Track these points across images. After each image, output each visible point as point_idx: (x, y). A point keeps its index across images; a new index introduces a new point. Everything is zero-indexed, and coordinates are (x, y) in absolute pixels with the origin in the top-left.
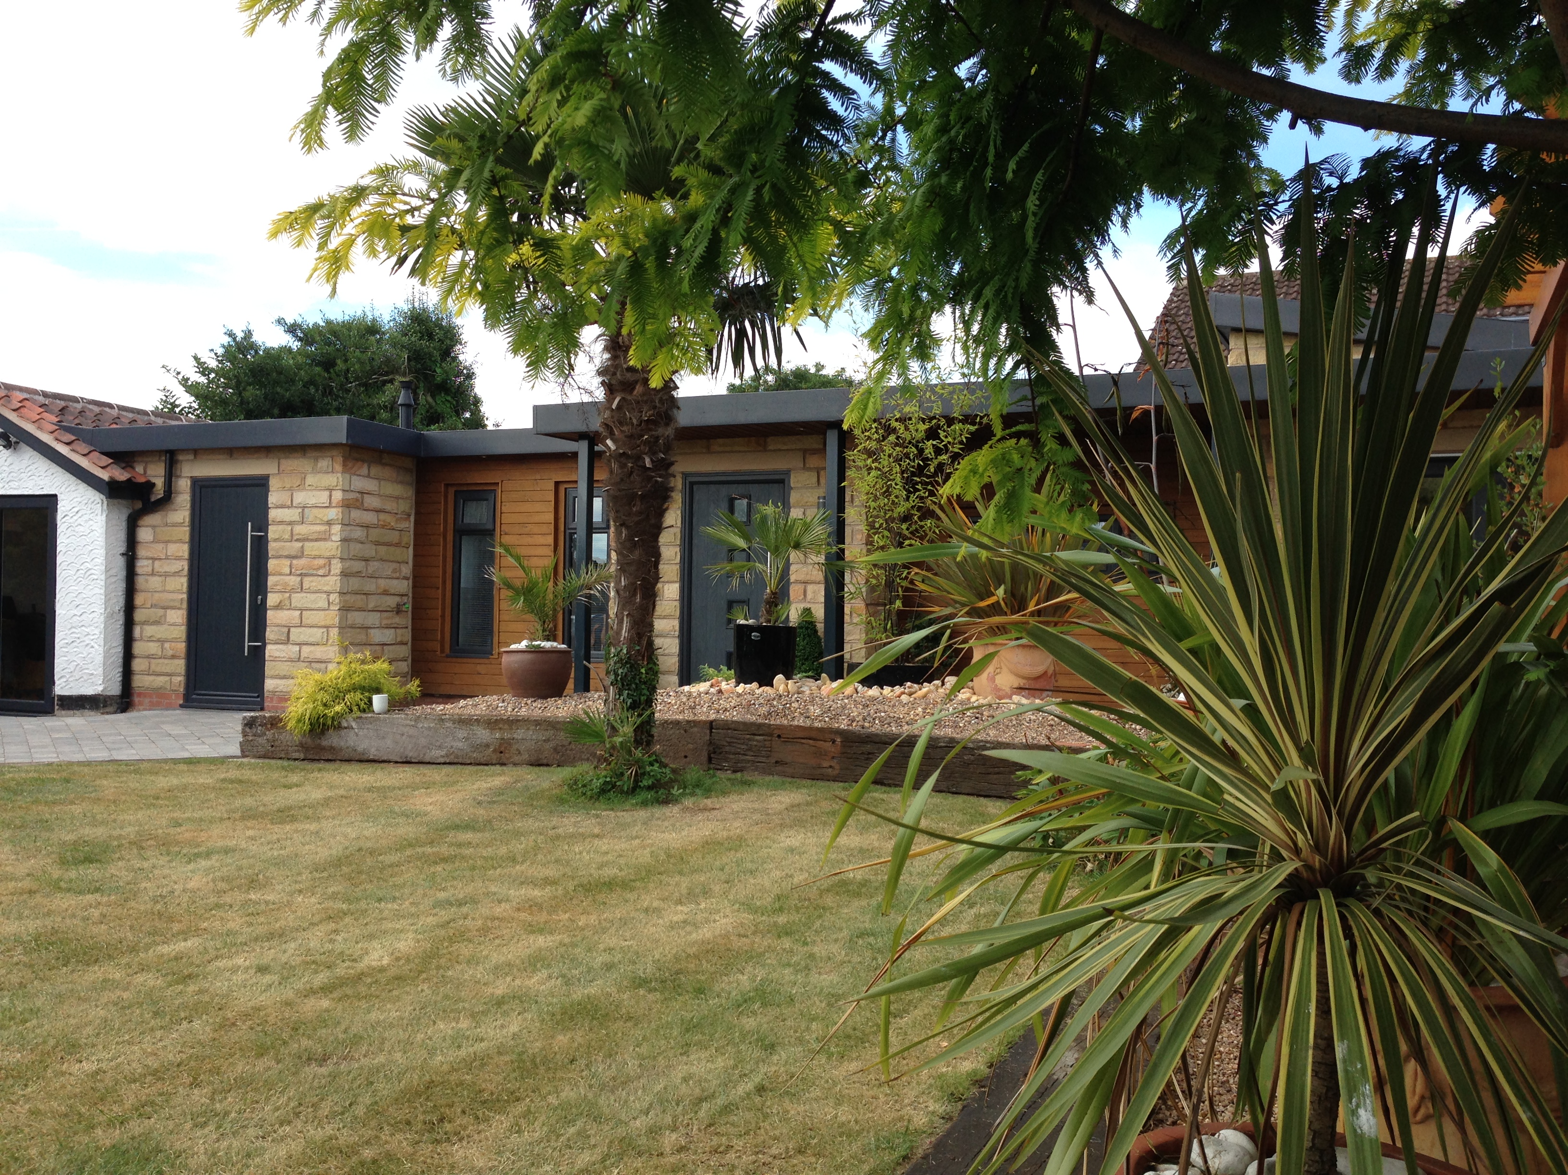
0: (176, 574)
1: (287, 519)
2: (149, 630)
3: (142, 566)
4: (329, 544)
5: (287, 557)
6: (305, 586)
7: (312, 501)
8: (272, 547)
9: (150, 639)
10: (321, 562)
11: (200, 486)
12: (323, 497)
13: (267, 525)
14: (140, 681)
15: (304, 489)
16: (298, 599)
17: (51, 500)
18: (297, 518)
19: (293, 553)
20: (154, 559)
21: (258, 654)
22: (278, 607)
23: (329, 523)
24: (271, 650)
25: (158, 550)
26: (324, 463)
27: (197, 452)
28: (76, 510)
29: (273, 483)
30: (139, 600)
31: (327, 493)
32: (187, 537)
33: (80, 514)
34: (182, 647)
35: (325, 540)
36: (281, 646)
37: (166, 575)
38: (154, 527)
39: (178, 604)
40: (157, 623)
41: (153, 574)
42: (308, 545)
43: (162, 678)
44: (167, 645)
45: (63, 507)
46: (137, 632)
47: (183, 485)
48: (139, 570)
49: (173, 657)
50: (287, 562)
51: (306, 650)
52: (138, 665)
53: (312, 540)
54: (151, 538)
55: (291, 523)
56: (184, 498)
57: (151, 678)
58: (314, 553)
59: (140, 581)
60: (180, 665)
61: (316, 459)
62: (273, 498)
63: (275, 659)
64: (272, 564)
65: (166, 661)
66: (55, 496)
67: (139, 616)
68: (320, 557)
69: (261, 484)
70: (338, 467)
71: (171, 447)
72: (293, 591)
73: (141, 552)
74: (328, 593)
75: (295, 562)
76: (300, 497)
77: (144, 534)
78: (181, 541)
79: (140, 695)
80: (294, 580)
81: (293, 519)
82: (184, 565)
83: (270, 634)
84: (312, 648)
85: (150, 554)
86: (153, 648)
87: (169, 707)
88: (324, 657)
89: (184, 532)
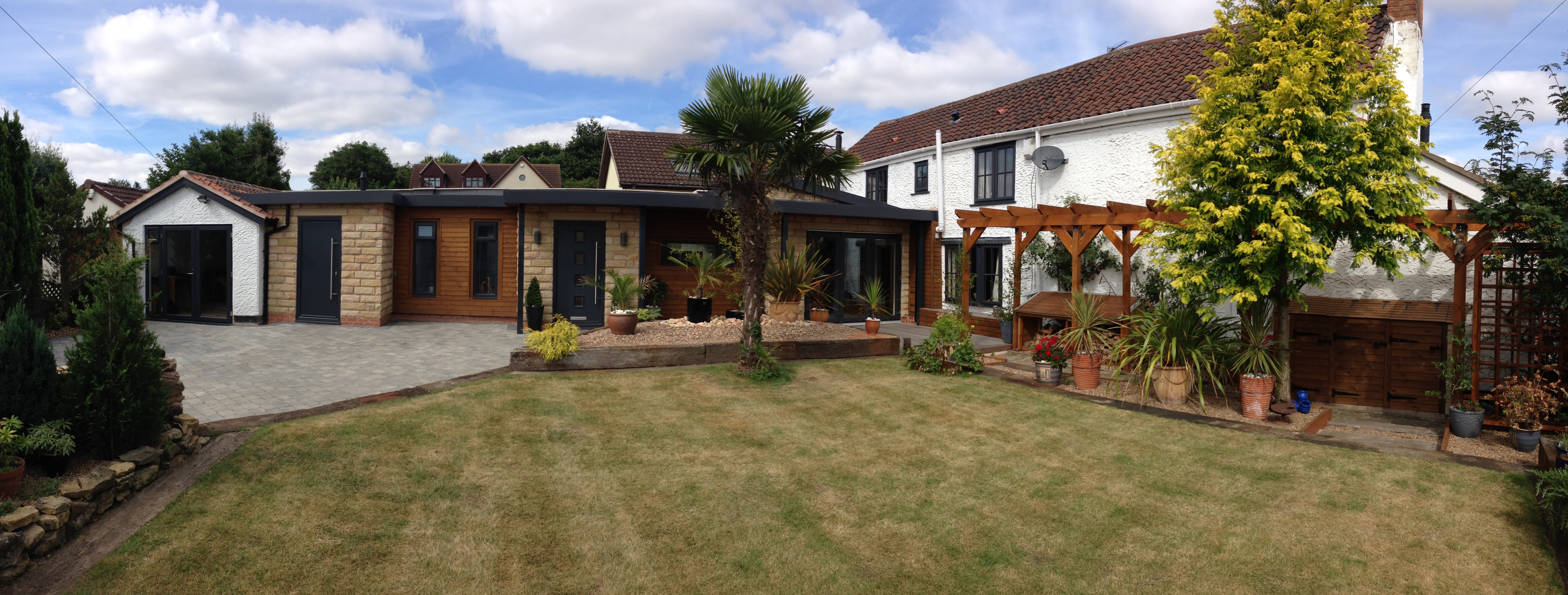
0: (291, 261)
1: (353, 237)
2: (277, 286)
3: (272, 257)
4: (376, 249)
5: (352, 254)
6: (363, 268)
7: (367, 229)
8: (344, 250)
11: (302, 221)
12: (373, 227)
14: (271, 309)
15: (362, 223)
16: (358, 274)
17: (229, 227)
18: (358, 236)
19: (356, 252)
20: (279, 254)
21: (337, 299)
22: (348, 277)
23: (376, 239)
24: (343, 297)
25: (281, 249)
26: (373, 211)
27: (302, 205)
28: (242, 231)
29: (344, 220)
30: (271, 272)
31: (374, 225)
32: (296, 244)
33: (244, 233)
34: (294, 294)
35: (373, 246)
36: (349, 295)
37: (286, 261)
38: (278, 239)
39: (292, 275)
40: (281, 283)
41: (278, 261)
42: (363, 249)
43: (284, 308)
44: (286, 293)
45: (236, 230)
46: (270, 287)
47: (294, 220)
48: (270, 259)
49: (290, 299)
50: (353, 257)
51: (363, 298)
52: (270, 302)
53: (366, 247)
54: (278, 244)
55: (355, 239)
56: (295, 227)
57: (279, 308)
58: (367, 253)
59: (271, 264)
60: (293, 303)
61: (369, 209)
62: (344, 227)
63: (346, 301)
64: (343, 258)
65: (286, 301)
66: (231, 225)
67: (271, 279)
68: (370, 254)
69: (337, 220)
70: (381, 213)
71: (289, 202)
72: (356, 270)
73: (271, 250)
74: (375, 271)
75: (356, 256)
76: (359, 227)
77: (273, 242)
78: (294, 246)
79: (272, 315)
80: (356, 265)
81: (356, 237)
82: (295, 257)
83: (343, 289)
84: (366, 296)
85: (276, 252)
86: (279, 294)
87: (289, 322)
88: (374, 301)
89: (295, 242)
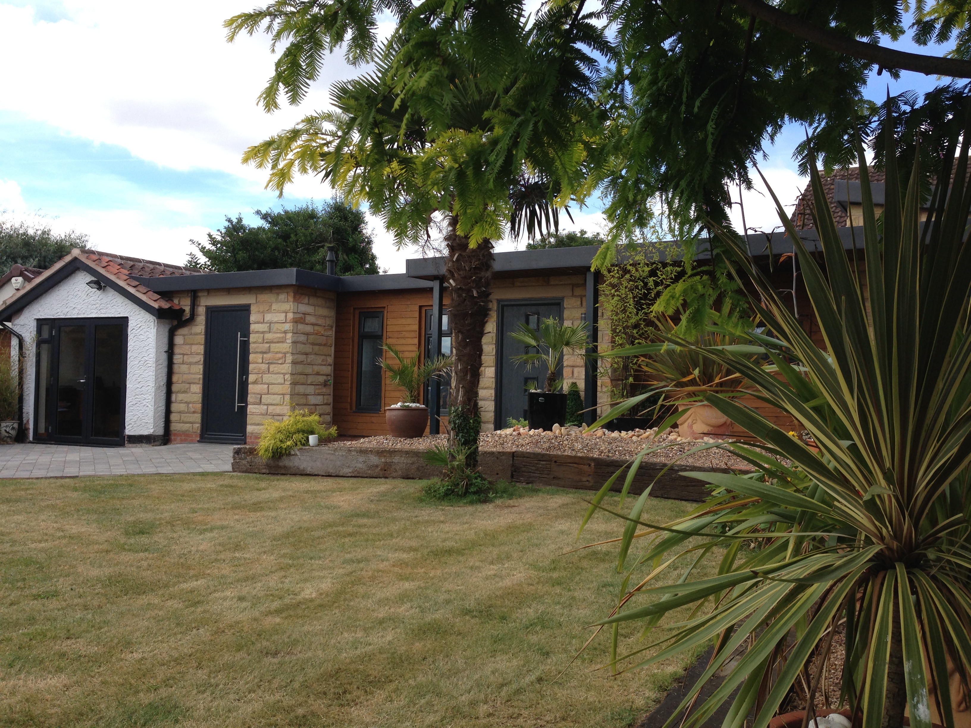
0: (196, 363)
1: (261, 330)
2: (181, 397)
3: (177, 359)
4: (285, 345)
5: (261, 353)
6: (271, 370)
7: (275, 319)
8: (252, 346)
9: (181, 402)
10: (280, 355)
11: (211, 311)
12: (282, 317)
13: (249, 333)
14: (175, 427)
15: (271, 312)
16: (267, 378)
17: (125, 320)
18: (266, 329)
19: (264, 350)
20: (184, 354)
21: (243, 411)
22: (255, 382)
23: (285, 332)
24: (250, 408)
25: (186, 349)
26: (282, 296)
27: (209, 291)
28: (139, 326)
29: (253, 309)
30: (175, 378)
31: (284, 314)
32: (203, 342)
33: (141, 328)
34: (199, 406)
35: (282, 342)
36: (256, 406)
37: (190, 364)
38: (184, 335)
39: (197, 381)
40: (185, 392)
41: (183, 363)
42: (272, 345)
43: (188, 425)
44: (190, 405)
45: (131, 324)
46: (173, 397)
47: (201, 310)
48: (175, 361)
49: (194, 412)
50: (260, 356)
51: (271, 408)
52: (174, 417)
53: (275, 343)
54: (182, 342)
55: (263, 332)
56: (201, 319)
57: (182, 425)
58: (276, 350)
59: (176, 368)
60: (198, 417)
61: (278, 294)
62: (253, 318)
63: (253, 413)
64: (252, 357)
65: (190, 415)
66: (127, 318)
67: (175, 388)
68: (280, 352)
69: (246, 309)
70: (291, 299)
71: (193, 288)
72: (263, 373)
73: (177, 350)
74: (284, 374)
75: (265, 355)
76: (268, 317)
77: (178, 340)
78: (199, 344)
79: (175, 435)
80: (264, 367)
81: (264, 330)
82: (201, 358)
83: (250, 399)
84: (274, 407)
85: (181, 352)
86: (183, 407)
87: (192, 442)
88: (282, 412)
89: (201, 338)
